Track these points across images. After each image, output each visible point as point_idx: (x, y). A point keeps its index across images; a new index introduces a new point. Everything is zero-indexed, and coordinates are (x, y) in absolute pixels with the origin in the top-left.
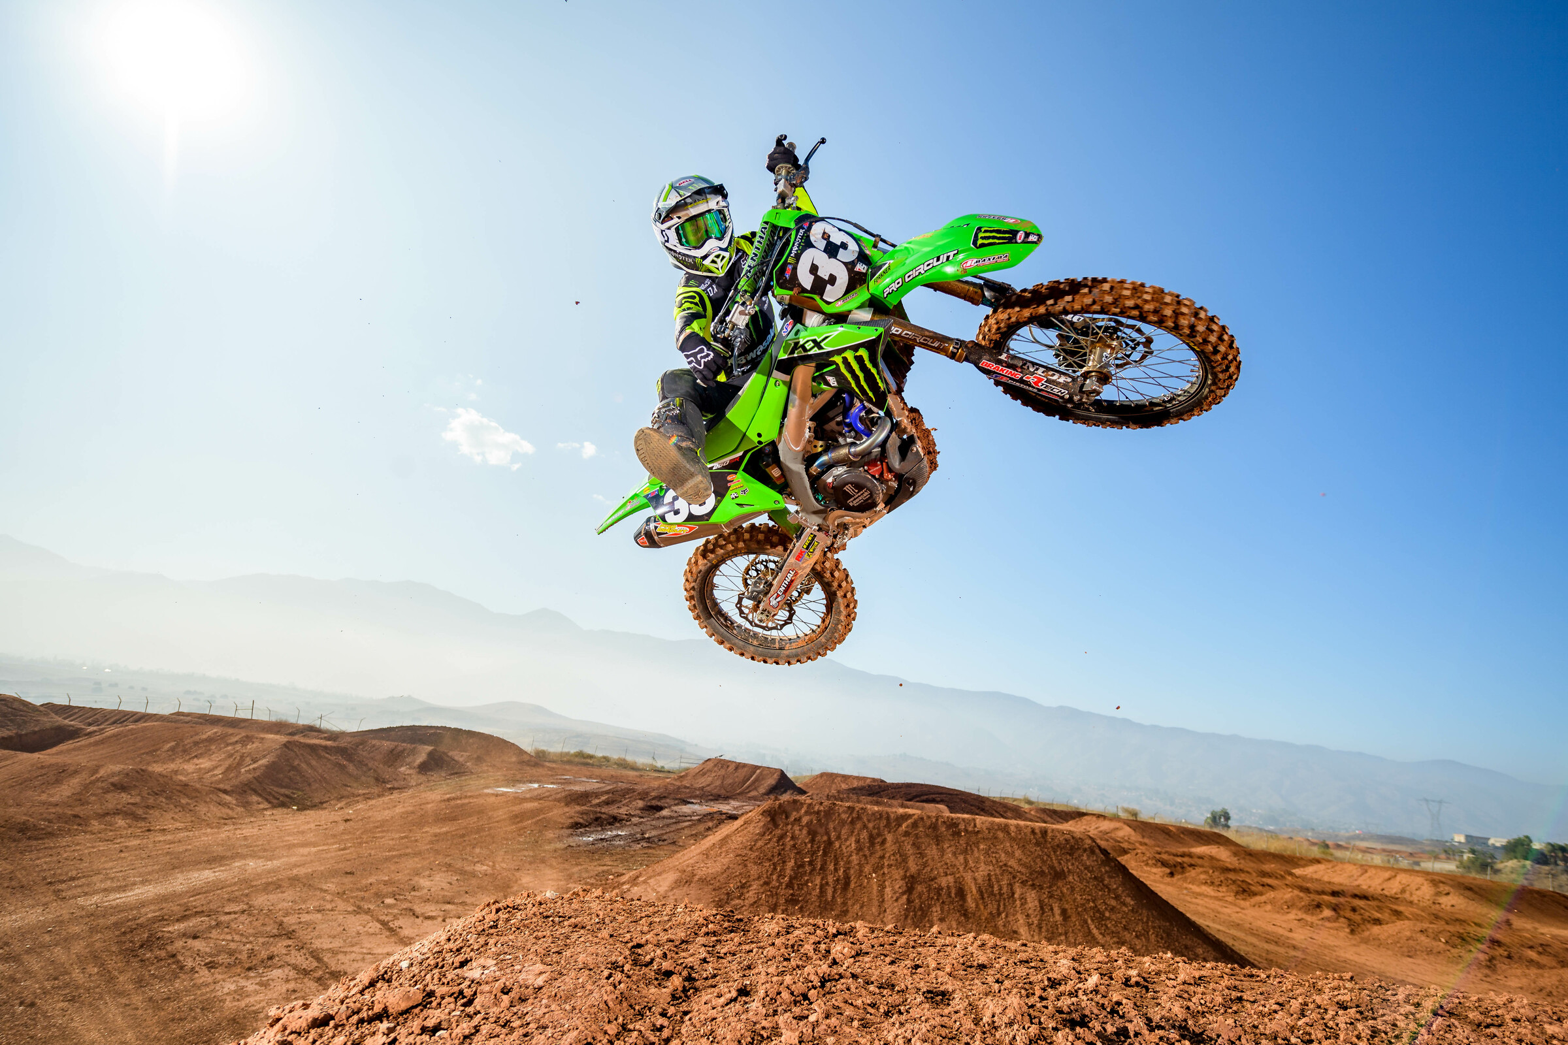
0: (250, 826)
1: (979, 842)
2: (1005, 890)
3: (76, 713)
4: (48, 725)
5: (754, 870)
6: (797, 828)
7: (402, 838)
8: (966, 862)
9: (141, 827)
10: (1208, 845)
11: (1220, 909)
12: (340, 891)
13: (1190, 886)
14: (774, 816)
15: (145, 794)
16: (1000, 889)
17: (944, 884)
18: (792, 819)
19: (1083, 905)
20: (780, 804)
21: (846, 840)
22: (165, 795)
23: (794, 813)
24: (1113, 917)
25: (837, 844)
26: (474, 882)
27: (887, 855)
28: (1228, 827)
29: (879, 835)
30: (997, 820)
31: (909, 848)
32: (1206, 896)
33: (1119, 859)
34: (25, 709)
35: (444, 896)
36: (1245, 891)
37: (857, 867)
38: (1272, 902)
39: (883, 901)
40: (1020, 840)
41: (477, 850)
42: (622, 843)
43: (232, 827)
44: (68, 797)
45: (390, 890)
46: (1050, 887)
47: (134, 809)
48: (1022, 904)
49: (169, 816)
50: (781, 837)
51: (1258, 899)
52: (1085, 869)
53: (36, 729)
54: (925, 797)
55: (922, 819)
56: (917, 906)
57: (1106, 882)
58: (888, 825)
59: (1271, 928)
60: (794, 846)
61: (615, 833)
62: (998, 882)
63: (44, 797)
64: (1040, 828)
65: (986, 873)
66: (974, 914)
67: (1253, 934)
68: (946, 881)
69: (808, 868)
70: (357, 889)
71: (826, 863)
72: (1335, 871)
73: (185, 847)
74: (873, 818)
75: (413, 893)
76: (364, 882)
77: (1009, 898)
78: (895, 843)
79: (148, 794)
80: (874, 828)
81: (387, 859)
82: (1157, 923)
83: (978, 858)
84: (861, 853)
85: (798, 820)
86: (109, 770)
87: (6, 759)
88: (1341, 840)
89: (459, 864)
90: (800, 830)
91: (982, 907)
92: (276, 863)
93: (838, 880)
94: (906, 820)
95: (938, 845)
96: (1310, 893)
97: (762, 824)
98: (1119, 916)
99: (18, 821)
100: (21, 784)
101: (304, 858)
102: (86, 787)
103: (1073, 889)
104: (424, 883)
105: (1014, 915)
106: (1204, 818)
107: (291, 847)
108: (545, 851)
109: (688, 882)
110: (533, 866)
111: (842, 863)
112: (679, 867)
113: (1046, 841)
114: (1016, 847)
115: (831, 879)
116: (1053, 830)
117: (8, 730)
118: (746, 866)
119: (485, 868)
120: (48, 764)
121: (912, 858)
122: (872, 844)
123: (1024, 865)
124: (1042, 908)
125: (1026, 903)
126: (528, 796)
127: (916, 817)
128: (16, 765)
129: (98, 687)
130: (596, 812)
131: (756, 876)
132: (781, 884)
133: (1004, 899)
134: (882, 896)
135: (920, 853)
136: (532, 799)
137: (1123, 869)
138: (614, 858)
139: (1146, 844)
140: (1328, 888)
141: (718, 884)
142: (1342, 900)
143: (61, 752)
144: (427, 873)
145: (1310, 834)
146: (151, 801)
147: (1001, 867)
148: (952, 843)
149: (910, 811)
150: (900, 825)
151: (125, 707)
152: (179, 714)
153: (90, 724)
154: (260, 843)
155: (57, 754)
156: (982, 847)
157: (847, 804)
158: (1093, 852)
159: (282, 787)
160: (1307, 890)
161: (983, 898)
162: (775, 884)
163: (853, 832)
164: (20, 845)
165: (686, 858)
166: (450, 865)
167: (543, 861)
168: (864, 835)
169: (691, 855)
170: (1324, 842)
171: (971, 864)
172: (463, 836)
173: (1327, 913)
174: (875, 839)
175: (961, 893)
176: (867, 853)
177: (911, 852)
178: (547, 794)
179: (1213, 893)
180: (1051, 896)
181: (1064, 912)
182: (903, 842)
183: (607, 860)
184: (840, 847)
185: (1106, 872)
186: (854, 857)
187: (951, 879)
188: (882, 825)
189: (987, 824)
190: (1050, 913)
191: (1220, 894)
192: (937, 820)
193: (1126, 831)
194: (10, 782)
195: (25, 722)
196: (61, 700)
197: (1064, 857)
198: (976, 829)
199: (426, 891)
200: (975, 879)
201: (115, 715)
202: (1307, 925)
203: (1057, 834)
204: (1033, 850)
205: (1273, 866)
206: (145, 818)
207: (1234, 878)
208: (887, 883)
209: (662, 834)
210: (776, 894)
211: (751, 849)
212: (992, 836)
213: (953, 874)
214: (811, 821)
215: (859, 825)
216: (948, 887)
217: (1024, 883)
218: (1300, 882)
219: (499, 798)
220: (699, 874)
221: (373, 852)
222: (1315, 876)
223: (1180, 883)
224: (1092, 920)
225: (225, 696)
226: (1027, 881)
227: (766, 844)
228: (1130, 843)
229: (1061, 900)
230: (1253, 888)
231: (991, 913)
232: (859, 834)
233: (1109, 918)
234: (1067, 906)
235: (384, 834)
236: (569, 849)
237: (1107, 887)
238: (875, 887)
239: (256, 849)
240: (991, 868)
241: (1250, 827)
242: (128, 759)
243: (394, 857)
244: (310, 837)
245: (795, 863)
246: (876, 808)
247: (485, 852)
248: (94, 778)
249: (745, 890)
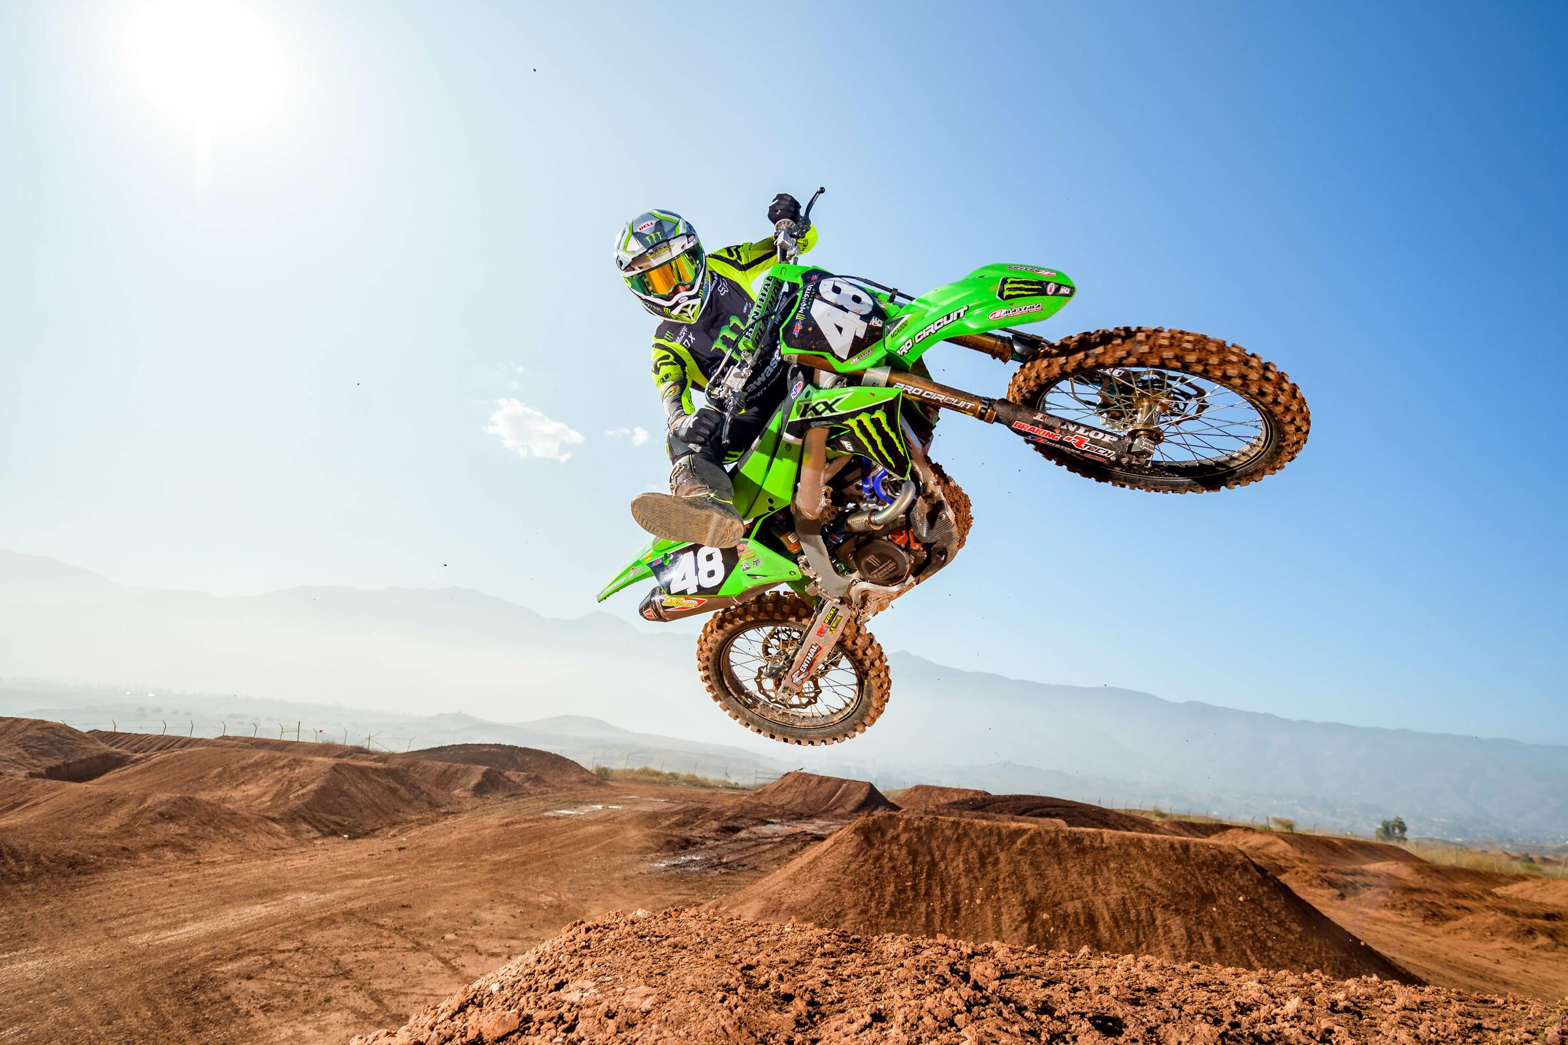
0: (301, 857)
1: (1107, 861)
2: (1143, 915)
3: (122, 740)
4: (95, 753)
5: (849, 897)
6: (895, 847)
7: (460, 867)
8: (1095, 882)
9: (190, 860)
10: (1383, 861)
11: (1406, 938)
12: (398, 926)
13: (1366, 910)
14: (868, 834)
15: (193, 823)
16: (1138, 915)
17: (1070, 910)
18: (889, 837)
19: (1240, 932)
20: (874, 820)
21: (953, 860)
22: (213, 824)
23: (891, 830)
24: (1278, 946)
25: (942, 865)
26: (540, 914)
27: (1002, 877)
28: (1405, 839)
29: (990, 853)
30: (1128, 834)
31: (1026, 869)
32: (1388, 922)
33: (1279, 878)
34: (72, 736)
35: (508, 931)
36: (1435, 915)
37: (967, 892)
38: (1471, 928)
39: (1000, 930)
40: (1158, 856)
41: (541, 879)
42: (697, 869)
43: (282, 858)
44: (117, 829)
45: (450, 924)
46: (1198, 912)
47: (182, 840)
48: (1165, 933)
49: (217, 847)
50: (878, 858)
51: (1452, 924)
52: (1239, 889)
53: (83, 758)
54: (1038, 811)
55: (1040, 834)
56: (1041, 937)
57: (1265, 905)
58: (1000, 842)
59: (1472, 960)
60: (894, 868)
61: (688, 858)
62: (1135, 906)
63: (92, 829)
64: (1181, 842)
65: (1119, 896)
66: (1109, 945)
67: (1452, 968)
68: (1071, 907)
69: (910, 894)
70: (416, 924)
71: (931, 887)
72: (1547, 890)
73: (235, 881)
74: (982, 834)
75: (474, 928)
76: (422, 916)
77: (1149, 926)
78: (1010, 863)
79: (197, 824)
80: (984, 845)
81: (445, 891)
82: (1332, 954)
83: (1109, 879)
84: (971, 876)
85: (896, 838)
86: (156, 799)
87: (54, 790)
88: (1548, 853)
89: (522, 895)
90: (899, 850)
91: (1118, 937)
92: (329, 896)
93: (946, 907)
94: (1021, 835)
95: (1060, 864)
96: (1518, 916)
97: (855, 843)
98: (1285, 945)
99: (68, 854)
100: (70, 816)
101: (358, 891)
102: (134, 818)
103: (1225, 914)
104: (486, 916)
105: (1156, 946)
106: (1374, 830)
107: (347, 877)
108: (613, 879)
109: (776, 911)
110: (602, 896)
111: (949, 887)
112: (765, 894)
113: (1188, 858)
114: (1153, 865)
115: (937, 906)
116: (1196, 845)
117: (56, 759)
118: (839, 892)
119: (550, 899)
120: (96, 794)
121: (1030, 880)
122: (983, 864)
123: (1165, 886)
124: (1189, 937)
125: (1170, 931)
126: (591, 818)
127: (1032, 832)
128: (65, 795)
129: (141, 713)
130: (667, 835)
131: (852, 904)
132: (880, 912)
133: (1144, 927)
134: (999, 924)
135: (1040, 874)
136: (596, 822)
137: (1285, 890)
138: (690, 886)
139: (1307, 861)
140: (1540, 911)
141: (809, 913)
142: (1559, 924)
143: (107, 782)
144: (488, 905)
145: (1508, 846)
146: (199, 832)
147: (1137, 889)
148: (1077, 862)
149: (1025, 825)
150: (1014, 842)
151: (172, 732)
152: (224, 738)
153: (136, 751)
154: (312, 875)
155: (104, 783)
156: (1112, 865)
157: (951, 819)
158: (1246, 870)
159: (336, 814)
160: (1514, 913)
161: (1118, 926)
162: (873, 912)
163: (959, 851)
164: (70, 881)
165: (771, 884)
166: (512, 896)
167: (612, 891)
168: (973, 854)
169: (776, 880)
170: (1527, 855)
171: (1101, 886)
172: (524, 864)
173: (1542, 940)
174: (986, 858)
175: (1092, 920)
176: (978, 875)
177: (1029, 873)
178: (612, 816)
179: (1395, 919)
180: (1200, 923)
181: (1216, 941)
182: (1019, 861)
183: (683, 889)
184: (946, 868)
185: (1265, 893)
186: (963, 880)
187: (1078, 904)
188: (992, 842)
189: (1116, 839)
190: (1200, 943)
191: (1405, 920)
192: (1057, 835)
193: (1280, 847)
194: (58, 814)
195: (72, 750)
196: (107, 727)
197: (1212, 876)
198: (1104, 845)
199: (488, 925)
200: (1107, 904)
201: (161, 741)
202: (1518, 955)
203: (1201, 849)
204: (1174, 868)
205: (1467, 884)
206: (194, 850)
207: (1420, 900)
208: (1003, 910)
209: (742, 859)
210: (876, 924)
211: (844, 873)
212: (1124, 852)
213: (1080, 898)
214: (911, 838)
215: (966, 843)
216: (1076, 913)
217: (1165, 907)
218: (1503, 903)
219: (561, 821)
220: (788, 901)
221: (430, 883)
222: (1521, 896)
223: (1353, 906)
224: (1252, 951)
225: (269, 719)
226: (1169, 905)
227: (861, 866)
228: (1287, 860)
229: (1212, 927)
230: (1445, 911)
231: (1129, 944)
232: (966, 854)
233: (1272, 949)
234: (1219, 935)
235: (441, 863)
236: (641, 876)
237: (1267, 912)
238: (990, 915)
239: (307, 881)
240: (1125, 890)
241: (1431, 840)
242: (175, 787)
243: (451, 888)
244: (364, 868)
245: (896, 887)
246: (985, 823)
247: (550, 881)
248: (141, 807)
249: (840, 920)
